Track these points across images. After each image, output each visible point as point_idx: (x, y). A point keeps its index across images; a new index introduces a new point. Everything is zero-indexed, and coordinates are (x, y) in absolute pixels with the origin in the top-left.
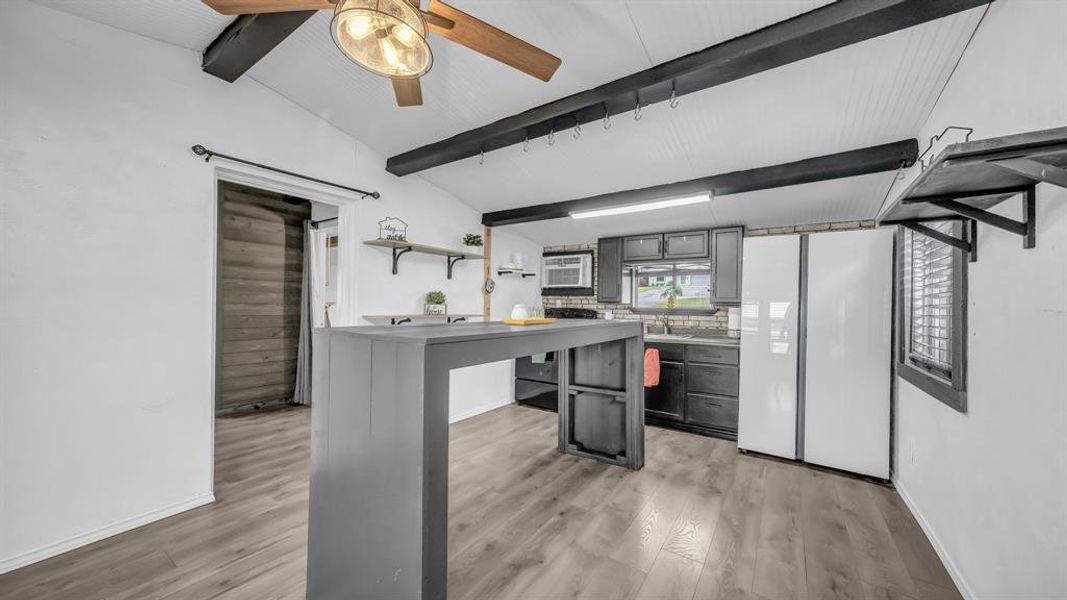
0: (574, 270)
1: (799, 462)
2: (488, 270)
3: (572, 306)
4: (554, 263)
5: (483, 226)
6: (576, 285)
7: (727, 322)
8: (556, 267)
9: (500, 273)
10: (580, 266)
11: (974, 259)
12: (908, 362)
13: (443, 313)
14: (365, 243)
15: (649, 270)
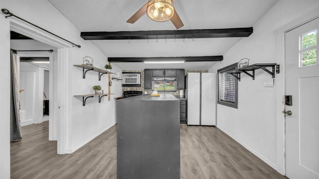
0: (135, 78)
1: (200, 125)
2: (109, 77)
3: (133, 90)
4: (127, 76)
5: (108, 62)
6: (135, 83)
7: (179, 94)
8: (128, 77)
9: (112, 79)
10: (137, 77)
11: (240, 81)
12: (220, 101)
13: (102, 93)
14: (74, 65)
15: (158, 79)
